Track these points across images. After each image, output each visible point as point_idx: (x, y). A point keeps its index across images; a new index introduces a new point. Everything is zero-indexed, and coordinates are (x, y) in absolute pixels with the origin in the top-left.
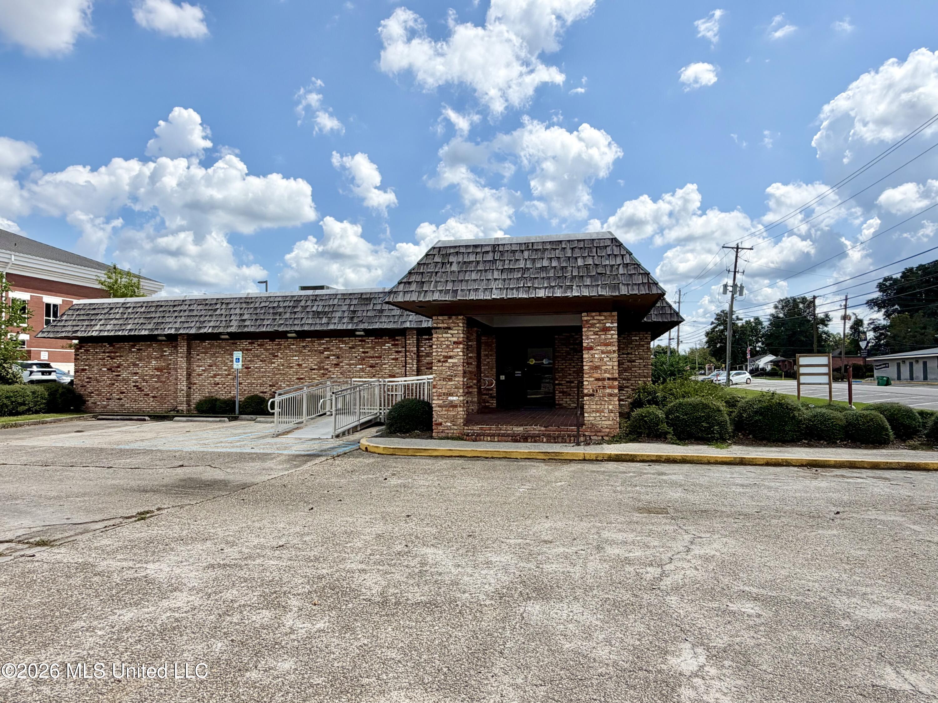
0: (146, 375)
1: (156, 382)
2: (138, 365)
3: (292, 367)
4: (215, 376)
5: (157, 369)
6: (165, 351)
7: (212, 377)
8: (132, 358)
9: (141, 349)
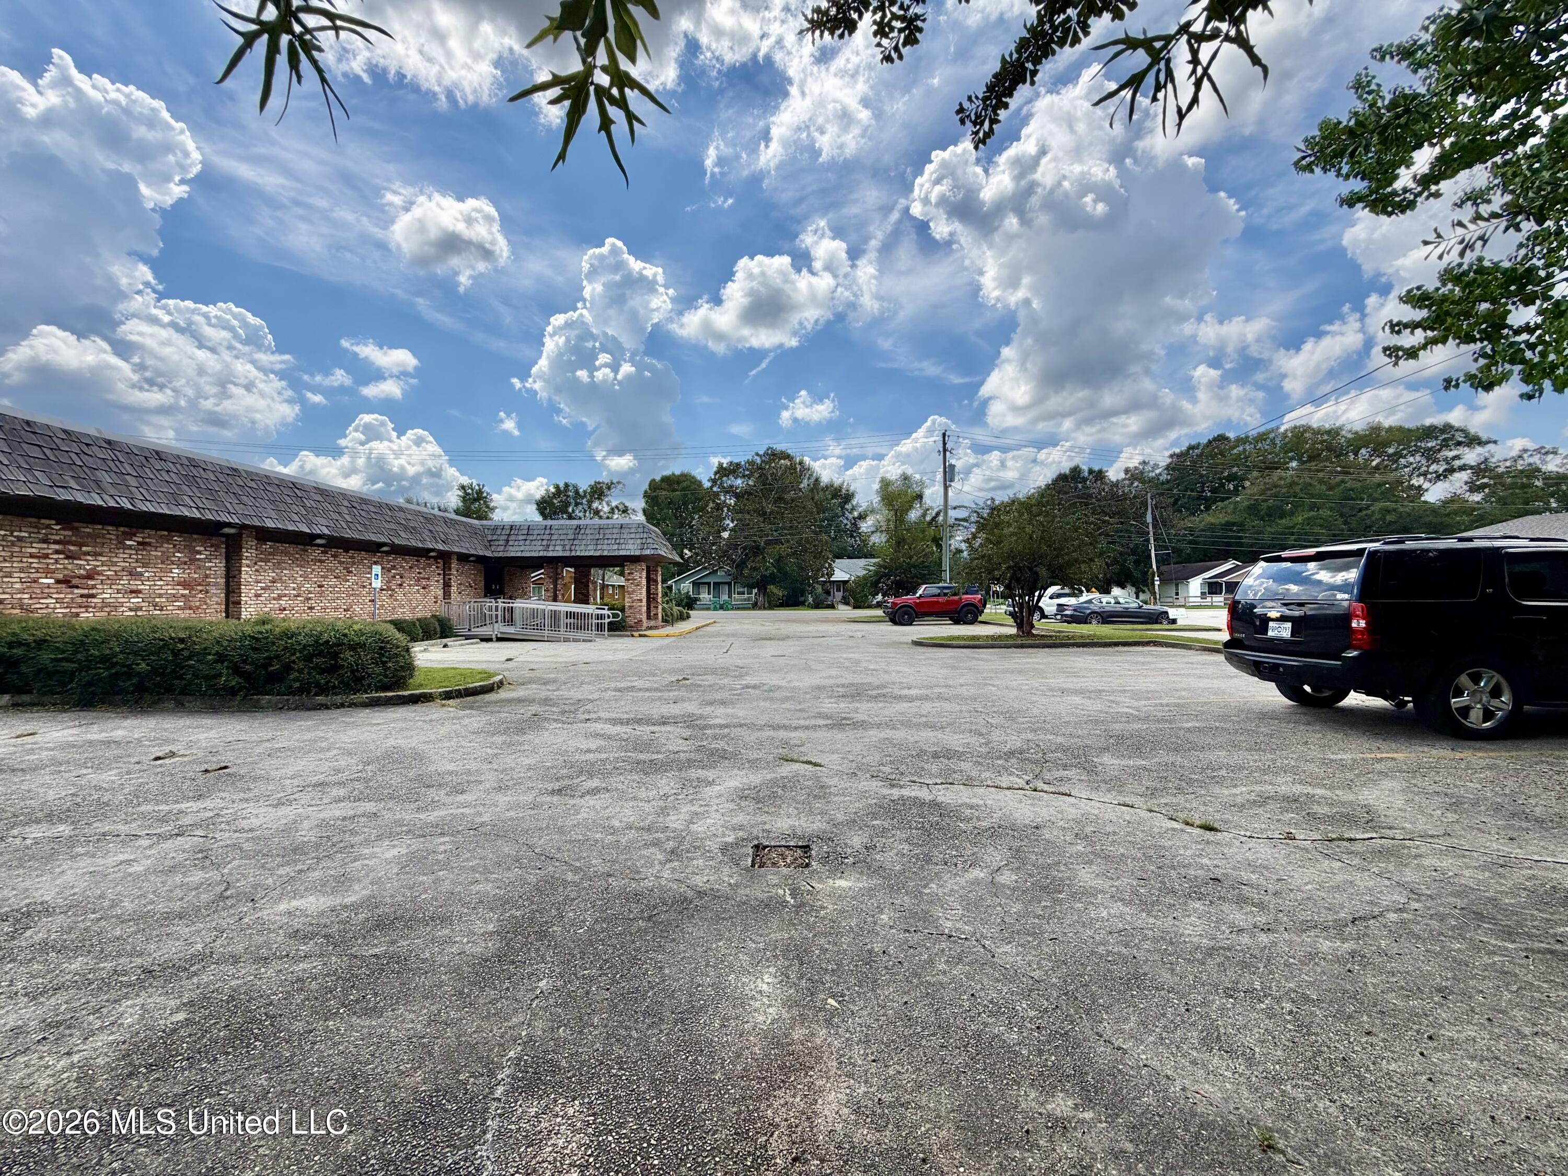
0: (160, 596)
1: (180, 608)
2: (141, 574)
3: (364, 587)
4: (279, 597)
5: (185, 584)
6: (200, 553)
7: (274, 599)
8: (122, 559)
9: (149, 544)
